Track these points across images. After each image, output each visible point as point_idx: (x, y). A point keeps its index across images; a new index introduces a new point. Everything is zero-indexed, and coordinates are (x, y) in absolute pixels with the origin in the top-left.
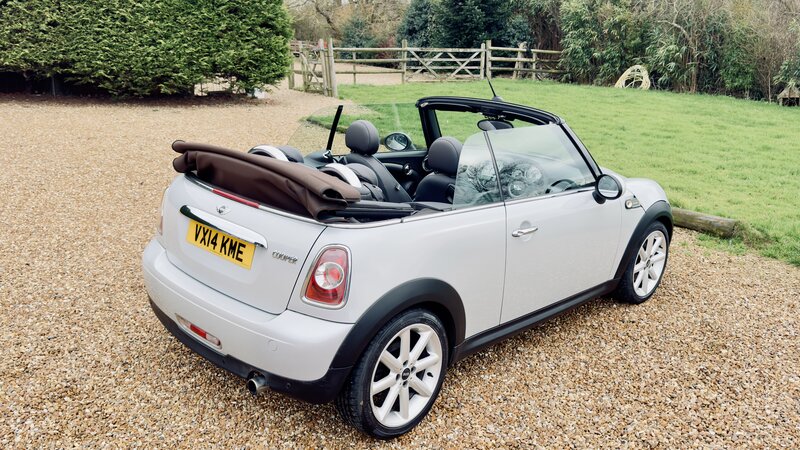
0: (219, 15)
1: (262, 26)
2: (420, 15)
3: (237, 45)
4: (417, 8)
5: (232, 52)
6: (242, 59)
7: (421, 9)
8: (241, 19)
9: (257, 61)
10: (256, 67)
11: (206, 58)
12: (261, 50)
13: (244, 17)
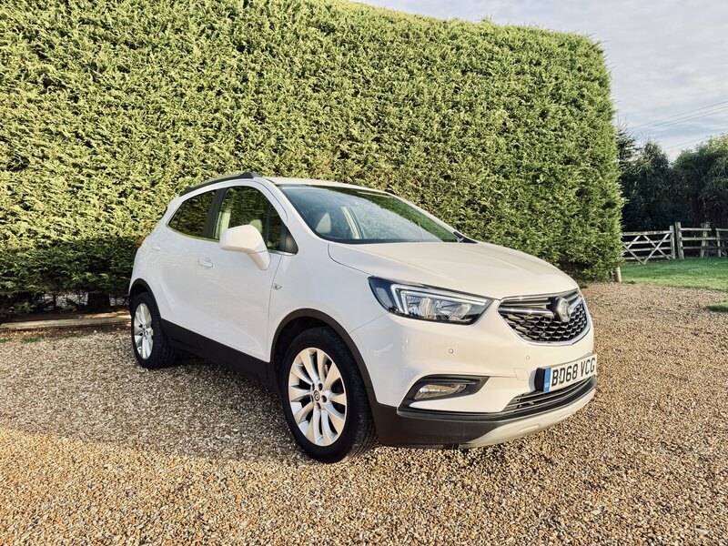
0: (569, 199)
8: (588, 202)
13: (591, 199)
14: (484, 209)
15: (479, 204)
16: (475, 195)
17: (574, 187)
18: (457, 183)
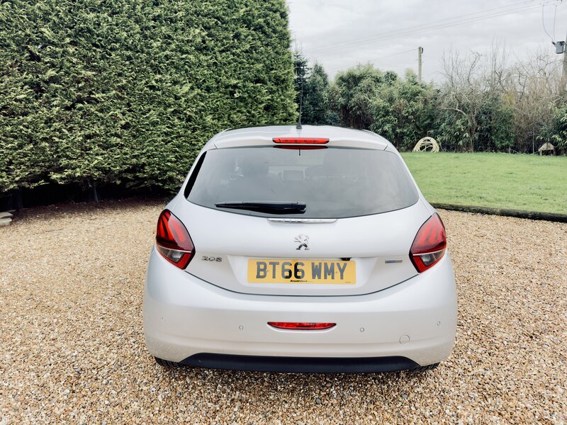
14: (189, 119)
15: (186, 114)
16: (180, 106)
17: (262, 102)
18: (163, 93)
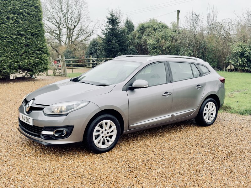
0: (21, 47)
1: (38, 51)
2: (94, 47)
3: (29, 58)
4: (93, 45)
5: (27, 61)
6: (31, 63)
7: (94, 45)
8: (30, 48)
9: (36, 64)
10: (36, 66)
11: (17, 64)
12: (38, 60)
13: (31, 48)
